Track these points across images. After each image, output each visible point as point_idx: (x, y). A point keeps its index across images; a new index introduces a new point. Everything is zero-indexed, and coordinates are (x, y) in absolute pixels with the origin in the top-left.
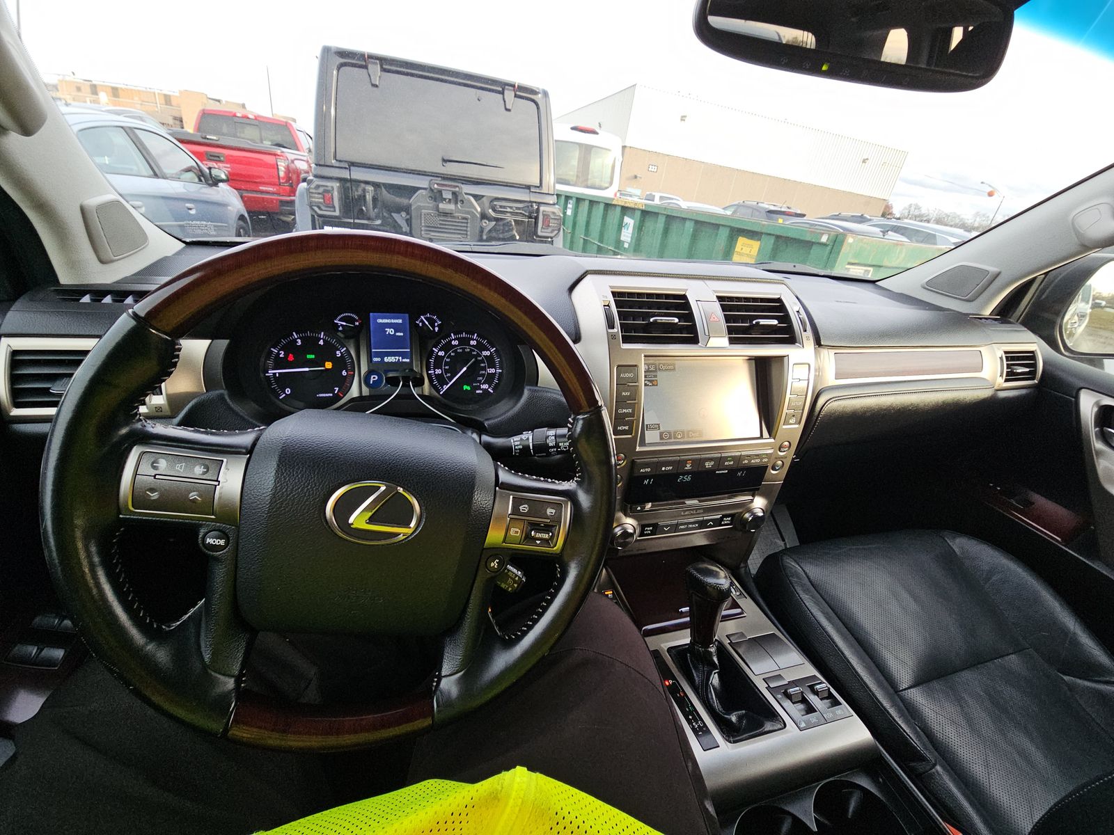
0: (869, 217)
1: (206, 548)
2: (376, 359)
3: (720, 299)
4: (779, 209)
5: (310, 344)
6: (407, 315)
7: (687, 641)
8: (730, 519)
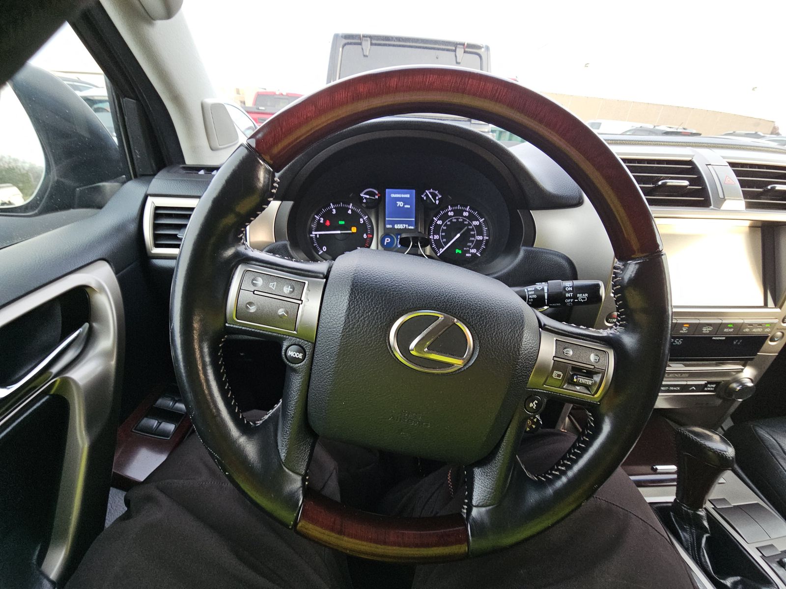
0: (762, 135)
1: (288, 360)
2: (388, 226)
3: (732, 165)
4: (676, 130)
5: (342, 213)
6: (414, 191)
7: (671, 499)
8: (714, 386)
